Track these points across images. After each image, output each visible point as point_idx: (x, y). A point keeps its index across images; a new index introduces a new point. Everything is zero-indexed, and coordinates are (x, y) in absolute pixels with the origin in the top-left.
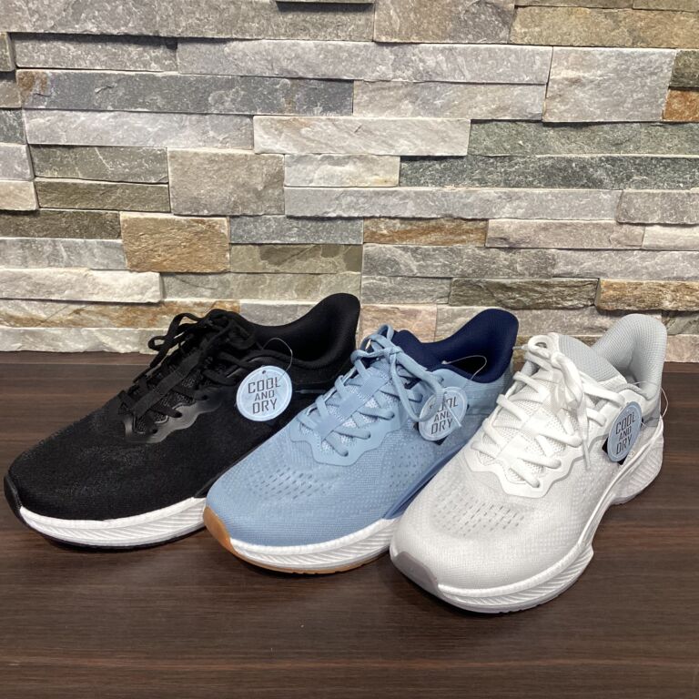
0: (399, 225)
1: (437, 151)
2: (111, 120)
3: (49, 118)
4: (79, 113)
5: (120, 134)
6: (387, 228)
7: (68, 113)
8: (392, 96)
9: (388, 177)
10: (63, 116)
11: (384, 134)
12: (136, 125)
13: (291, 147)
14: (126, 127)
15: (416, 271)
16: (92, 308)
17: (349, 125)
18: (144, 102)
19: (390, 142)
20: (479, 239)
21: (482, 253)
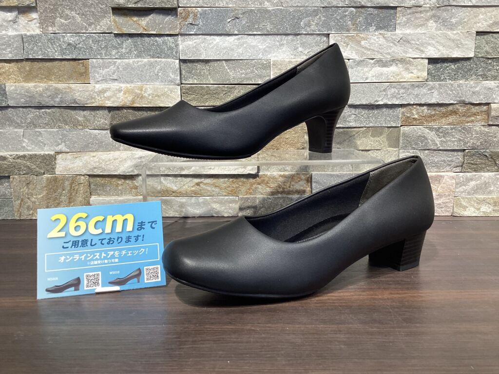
0: (426, 111)
1: (453, 54)
2: (236, 41)
3: (196, 41)
4: (216, 37)
5: (240, 50)
6: (418, 113)
7: (208, 37)
8: (422, 17)
9: (419, 74)
10: (205, 39)
11: (418, 43)
12: (252, 44)
13: (354, 54)
14: (245, 45)
15: (439, 145)
16: (208, 181)
17: (394, 37)
18: (259, 27)
19: (422, 48)
20: (484, 119)
21: (486, 130)
